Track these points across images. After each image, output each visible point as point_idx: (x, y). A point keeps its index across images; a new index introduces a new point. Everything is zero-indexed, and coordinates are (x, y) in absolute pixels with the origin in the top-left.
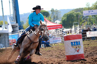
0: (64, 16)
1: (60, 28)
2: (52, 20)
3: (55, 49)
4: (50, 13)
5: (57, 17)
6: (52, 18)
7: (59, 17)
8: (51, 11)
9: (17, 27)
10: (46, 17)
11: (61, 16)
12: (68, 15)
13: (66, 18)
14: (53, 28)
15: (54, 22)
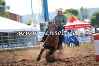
0: (93, 15)
1: (89, 27)
2: (81, 19)
3: (84, 49)
4: (79, 11)
5: (86, 16)
6: (81, 17)
7: (88, 16)
8: (81, 9)
9: (45, 25)
10: (75, 15)
11: (91, 14)
12: (97, 13)
13: (95, 17)
14: (82, 27)
15: (83, 21)
